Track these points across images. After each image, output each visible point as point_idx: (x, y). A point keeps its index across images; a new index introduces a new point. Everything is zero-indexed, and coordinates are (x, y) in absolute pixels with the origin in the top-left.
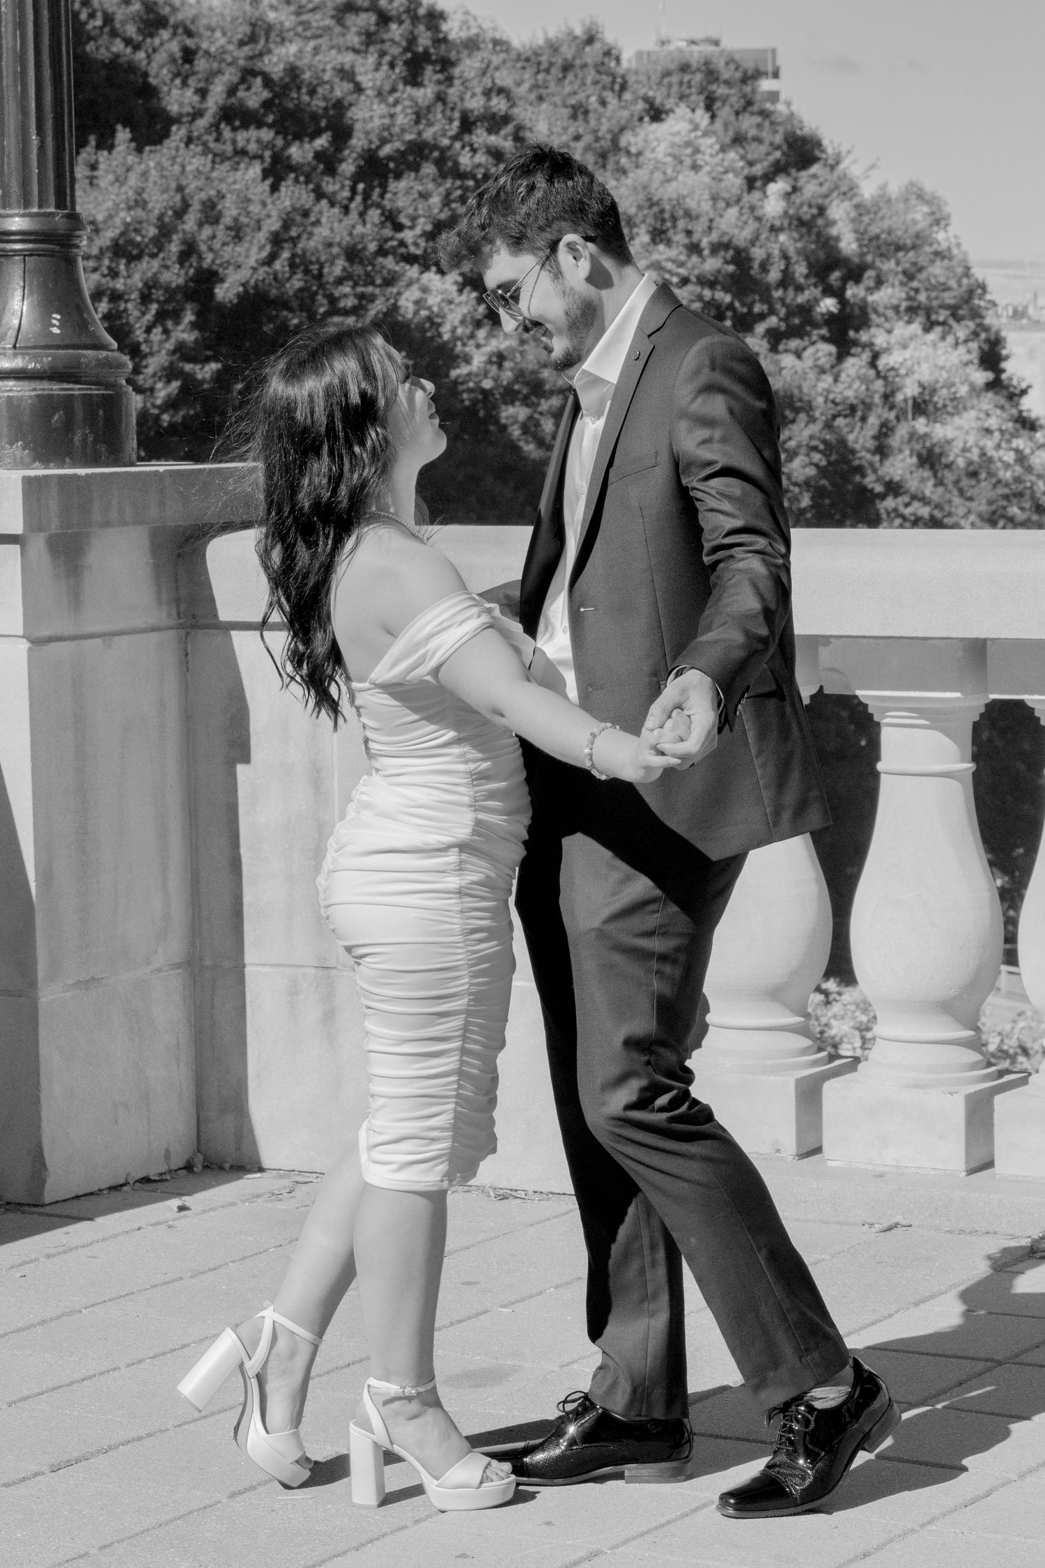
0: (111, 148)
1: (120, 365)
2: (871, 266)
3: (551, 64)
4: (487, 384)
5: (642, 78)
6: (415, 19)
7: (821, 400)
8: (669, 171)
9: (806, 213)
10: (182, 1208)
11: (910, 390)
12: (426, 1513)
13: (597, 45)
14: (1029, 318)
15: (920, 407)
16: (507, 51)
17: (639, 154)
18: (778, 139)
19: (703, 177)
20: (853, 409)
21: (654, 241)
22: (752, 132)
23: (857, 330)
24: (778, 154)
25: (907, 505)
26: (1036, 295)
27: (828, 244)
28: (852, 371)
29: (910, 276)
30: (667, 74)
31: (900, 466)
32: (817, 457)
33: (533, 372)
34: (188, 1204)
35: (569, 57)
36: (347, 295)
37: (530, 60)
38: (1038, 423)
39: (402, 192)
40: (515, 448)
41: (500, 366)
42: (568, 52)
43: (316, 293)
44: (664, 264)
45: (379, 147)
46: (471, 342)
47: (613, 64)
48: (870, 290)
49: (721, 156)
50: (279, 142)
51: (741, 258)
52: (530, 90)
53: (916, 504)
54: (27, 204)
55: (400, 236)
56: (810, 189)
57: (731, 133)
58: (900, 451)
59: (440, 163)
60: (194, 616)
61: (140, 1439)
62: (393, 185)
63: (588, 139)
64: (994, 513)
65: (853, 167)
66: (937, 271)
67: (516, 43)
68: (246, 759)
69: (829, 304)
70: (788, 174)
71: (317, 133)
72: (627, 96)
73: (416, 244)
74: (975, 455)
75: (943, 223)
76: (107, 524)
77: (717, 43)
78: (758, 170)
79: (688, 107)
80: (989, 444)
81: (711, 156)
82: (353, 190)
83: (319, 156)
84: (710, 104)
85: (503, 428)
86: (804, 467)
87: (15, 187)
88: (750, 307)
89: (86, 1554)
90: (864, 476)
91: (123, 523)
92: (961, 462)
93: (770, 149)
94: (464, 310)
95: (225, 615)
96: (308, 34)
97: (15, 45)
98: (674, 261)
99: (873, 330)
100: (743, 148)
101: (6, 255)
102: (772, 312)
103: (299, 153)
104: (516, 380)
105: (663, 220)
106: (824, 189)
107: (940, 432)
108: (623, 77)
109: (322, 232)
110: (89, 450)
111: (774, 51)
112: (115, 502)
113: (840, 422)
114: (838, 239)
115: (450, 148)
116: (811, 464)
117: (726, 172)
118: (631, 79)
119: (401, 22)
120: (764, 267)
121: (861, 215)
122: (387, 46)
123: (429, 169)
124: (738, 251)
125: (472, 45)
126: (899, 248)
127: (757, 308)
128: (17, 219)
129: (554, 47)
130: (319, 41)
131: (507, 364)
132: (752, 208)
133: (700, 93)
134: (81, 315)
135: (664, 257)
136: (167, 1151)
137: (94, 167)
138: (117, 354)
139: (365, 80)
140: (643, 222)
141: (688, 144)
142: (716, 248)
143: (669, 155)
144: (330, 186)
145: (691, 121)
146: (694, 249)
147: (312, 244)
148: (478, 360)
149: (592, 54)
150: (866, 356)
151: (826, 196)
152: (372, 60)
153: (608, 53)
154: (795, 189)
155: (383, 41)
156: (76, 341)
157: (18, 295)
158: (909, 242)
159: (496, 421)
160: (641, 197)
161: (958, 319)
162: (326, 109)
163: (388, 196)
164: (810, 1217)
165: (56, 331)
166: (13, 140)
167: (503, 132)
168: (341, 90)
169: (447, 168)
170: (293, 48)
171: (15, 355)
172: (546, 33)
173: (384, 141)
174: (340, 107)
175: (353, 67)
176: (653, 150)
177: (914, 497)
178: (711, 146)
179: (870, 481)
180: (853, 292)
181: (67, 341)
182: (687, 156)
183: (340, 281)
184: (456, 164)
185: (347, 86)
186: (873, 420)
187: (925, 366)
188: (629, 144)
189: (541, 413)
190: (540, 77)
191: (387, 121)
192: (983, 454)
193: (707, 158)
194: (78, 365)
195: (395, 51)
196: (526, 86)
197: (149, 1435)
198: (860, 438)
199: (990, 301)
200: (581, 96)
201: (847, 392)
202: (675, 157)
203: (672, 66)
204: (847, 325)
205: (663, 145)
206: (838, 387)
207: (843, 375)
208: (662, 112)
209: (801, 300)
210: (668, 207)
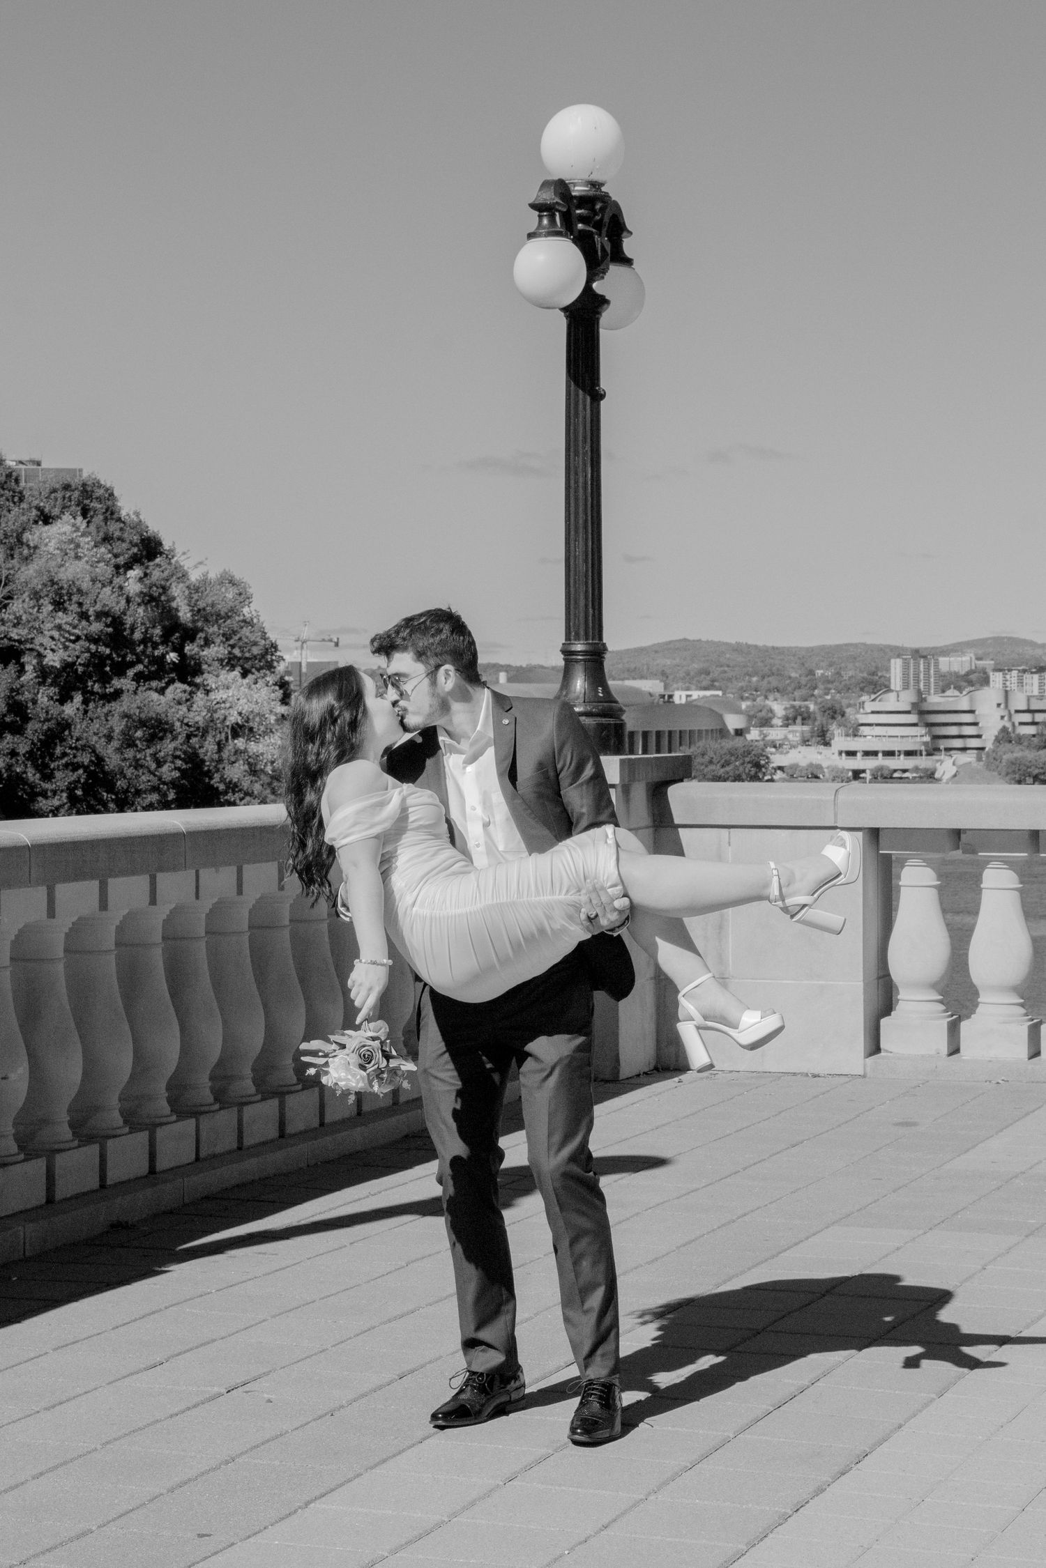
2: (201, 630)
5: (36, 493)
7: (178, 724)
8: (58, 560)
9: (155, 592)
11: (234, 718)
15: (236, 731)
17: (36, 547)
18: (136, 539)
19: (84, 565)
20: (200, 730)
21: (55, 610)
22: (117, 534)
23: (195, 676)
24: (135, 550)
27: (170, 613)
28: (198, 703)
29: (227, 637)
30: (54, 491)
31: (236, 772)
32: (179, 763)
44: (64, 626)
47: (13, 483)
48: (202, 647)
49: (95, 550)
51: (117, 622)
56: (156, 575)
57: (101, 535)
58: (232, 761)
60: (664, 820)
65: (179, 558)
66: (245, 633)
69: (172, 657)
70: (142, 564)
72: (24, 506)
75: (247, 601)
77: (39, 464)
78: (121, 560)
79: (71, 514)
81: (88, 549)
84: (85, 512)
86: (170, 771)
87: (582, 633)
88: (124, 657)
90: (211, 778)
92: (269, 769)
93: (130, 546)
98: (70, 625)
99: (206, 675)
100: (111, 545)
101: (577, 661)
102: (139, 661)
105: (62, 596)
106: (166, 573)
107: (253, 747)
108: (20, 492)
113: (194, 740)
114: (177, 610)
116: (176, 768)
117: (98, 562)
118: (27, 493)
120: (133, 629)
121: (191, 593)
124: (114, 619)
126: (219, 617)
127: (129, 658)
132: (121, 588)
133: (78, 505)
135: (64, 621)
140: (47, 596)
141: (71, 541)
142: (100, 615)
143: (58, 549)
145: (74, 525)
146: (84, 616)
150: (204, 694)
151: (167, 580)
154: (146, 575)
158: (225, 613)
160: (45, 578)
161: (261, 669)
176: (46, 545)
178: (88, 543)
179: (215, 781)
180: (189, 649)
182: (70, 549)
186: (212, 740)
187: (243, 701)
188: (28, 540)
193: (85, 551)
198: (207, 752)
199: (279, 657)
201: (198, 719)
202: (61, 550)
203: (57, 486)
204: (188, 671)
205: (53, 541)
206: (191, 715)
207: (195, 706)
208: (50, 517)
209: (156, 653)
210: (65, 586)
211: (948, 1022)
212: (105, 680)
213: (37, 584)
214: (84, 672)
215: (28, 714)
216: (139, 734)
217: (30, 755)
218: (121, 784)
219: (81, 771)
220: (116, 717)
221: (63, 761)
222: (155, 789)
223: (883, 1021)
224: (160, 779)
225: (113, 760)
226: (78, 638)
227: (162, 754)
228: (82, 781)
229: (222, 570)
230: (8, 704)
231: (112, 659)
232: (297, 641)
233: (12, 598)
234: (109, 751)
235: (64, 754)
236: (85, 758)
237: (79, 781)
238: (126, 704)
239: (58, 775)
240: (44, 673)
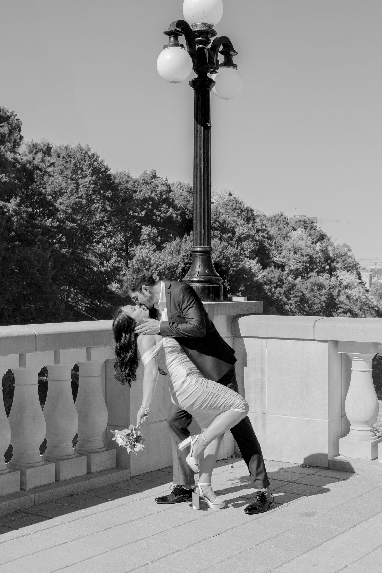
0: (189, 235)
1: (220, 280)
2: (336, 260)
3: (274, 220)
4: (261, 281)
5: (292, 223)
6: (248, 211)
7: (327, 285)
8: (297, 240)
9: (324, 249)
10: (232, 467)
11: (345, 284)
12: (303, 552)
13: (283, 216)
14: (366, 270)
15: (346, 287)
16: (266, 217)
17: (291, 237)
18: (318, 235)
19: (304, 242)
20: (333, 287)
21: (294, 254)
22: (313, 233)
23: (334, 272)
24: (318, 238)
25: (344, 306)
26: (367, 266)
27: (328, 255)
28: (333, 279)
29: (344, 261)
30: (297, 222)
31: (343, 298)
32: (326, 296)
33: (270, 279)
34: (233, 466)
35: (278, 218)
36: (234, 264)
37: (270, 219)
38: (369, 290)
39: (245, 244)
40: (266, 294)
41: (264, 278)
42: (277, 218)
43: (228, 263)
45: (241, 235)
46: (259, 273)
47: (286, 220)
48: (336, 264)
49: (307, 238)
50: (221, 234)
51: (311, 257)
52: (270, 225)
53: (346, 306)
54: (201, 245)
55: (244, 252)
56: (324, 244)
57: (309, 233)
58: (342, 296)
59: (253, 238)
60: (235, 335)
61: (232, 528)
62: (243, 243)
63: (281, 234)
64: (361, 308)
65: (332, 240)
66: (349, 260)
67: (267, 216)
68: (246, 366)
70: (320, 241)
71: (229, 232)
72: (289, 226)
73: (248, 254)
74: (357, 297)
75: (350, 251)
76: (218, 314)
77: (305, 216)
78: (314, 241)
79: (301, 228)
80: (360, 294)
82: (235, 243)
83: (229, 237)
84: (305, 228)
85: (264, 290)
86: (324, 298)
87: (199, 241)
88: (313, 267)
89: (225, 560)
90: (335, 300)
91: (221, 314)
92: (354, 298)
94: (258, 267)
95: (242, 335)
96: (227, 214)
97: (199, 211)
98: (298, 258)
99: (336, 272)
100: (312, 236)
101: (196, 256)
102: (317, 268)
103: (225, 236)
104: (267, 281)
105: (296, 250)
106: (327, 244)
107: (350, 292)
108: (288, 222)
109: (229, 251)
110: (213, 298)
111: (316, 218)
112: (219, 310)
113: (331, 290)
114: (329, 254)
115: (254, 235)
116: (325, 298)
117: (308, 241)
118: (290, 223)
119: (245, 212)
120: (316, 259)
121: (334, 249)
122: (242, 216)
123: (250, 240)
125: (259, 216)
126: (342, 256)
127: (315, 267)
128: (199, 248)
129: (275, 217)
130: (230, 215)
131: (265, 278)
132: (313, 248)
133: (303, 226)
134: (212, 269)
135: (296, 257)
136: (227, 453)
137: (186, 239)
138: (219, 277)
139: (239, 223)
140: (292, 250)
141: (301, 235)
142: (307, 255)
144: (231, 242)
145: (301, 231)
146: (302, 255)
147: (228, 253)
148: (260, 276)
149: (282, 218)
150: (335, 277)
151: (328, 246)
152: (240, 219)
153: (285, 218)
154: (322, 244)
155: (242, 215)
156: (211, 274)
157: (199, 264)
158: (344, 255)
159: (263, 288)
160: (292, 245)
161: (353, 270)
162: (231, 228)
163: (242, 245)
164: (375, 474)
165: (207, 272)
166: (198, 231)
167: (265, 233)
168: (234, 224)
169: (254, 239)
170: (224, 216)
171: (198, 277)
172: (273, 214)
173: (242, 234)
174: (233, 228)
175: (236, 220)
176: (294, 236)
177: (345, 305)
178: (305, 236)
179: (336, 301)
180: (333, 265)
181: (209, 275)
182: (301, 238)
183: (233, 261)
184: (256, 239)
185: (235, 224)
186: (337, 289)
187: (347, 279)
188: (289, 235)
189: (272, 287)
190: (272, 222)
191: (243, 231)
192: (359, 296)
193: (304, 238)
194: (212, 280)
195: (244, 217)
196: (269, 224)
197: (234, 527)
198: (335, 293)
199: (359, 266)
200: (280, 226)
201: (332, 284)
202: (298, 238)
203: (298, 221)
204: (331, 271)
205: (296, 235)
206: (330, 283)
207: (331, 280)
208: (296, 229)
209: (323, 266)
210: (297, 247)
211: (372, 443)
212: (308, 273)
213: (290, 247)
214: (302, 271)
215: (284, 282)
216: (316, 288)
217: (285, 293)
218: (310, 302)
219: (298, 298)
220: (309, 283)
221: (293, 295)
222: (319, 303)
223: (341, 440)
224: (321, 300)
225: (307, 295)
226: (300, 262)
227: (321, 293)
228: (298, 301)
229: (343, 243)
230: (278, 279)
231: (310, 267)
232: (374, 263)
233: (282, 251)
234: (307, 293)
235: (293, 293)
236: (299, 294)
237: (297, 301)
238: (312, 280)
239: (292, 299)
240: (291, 271)
